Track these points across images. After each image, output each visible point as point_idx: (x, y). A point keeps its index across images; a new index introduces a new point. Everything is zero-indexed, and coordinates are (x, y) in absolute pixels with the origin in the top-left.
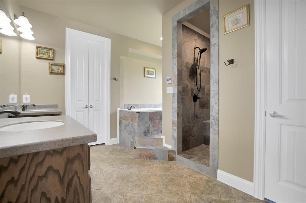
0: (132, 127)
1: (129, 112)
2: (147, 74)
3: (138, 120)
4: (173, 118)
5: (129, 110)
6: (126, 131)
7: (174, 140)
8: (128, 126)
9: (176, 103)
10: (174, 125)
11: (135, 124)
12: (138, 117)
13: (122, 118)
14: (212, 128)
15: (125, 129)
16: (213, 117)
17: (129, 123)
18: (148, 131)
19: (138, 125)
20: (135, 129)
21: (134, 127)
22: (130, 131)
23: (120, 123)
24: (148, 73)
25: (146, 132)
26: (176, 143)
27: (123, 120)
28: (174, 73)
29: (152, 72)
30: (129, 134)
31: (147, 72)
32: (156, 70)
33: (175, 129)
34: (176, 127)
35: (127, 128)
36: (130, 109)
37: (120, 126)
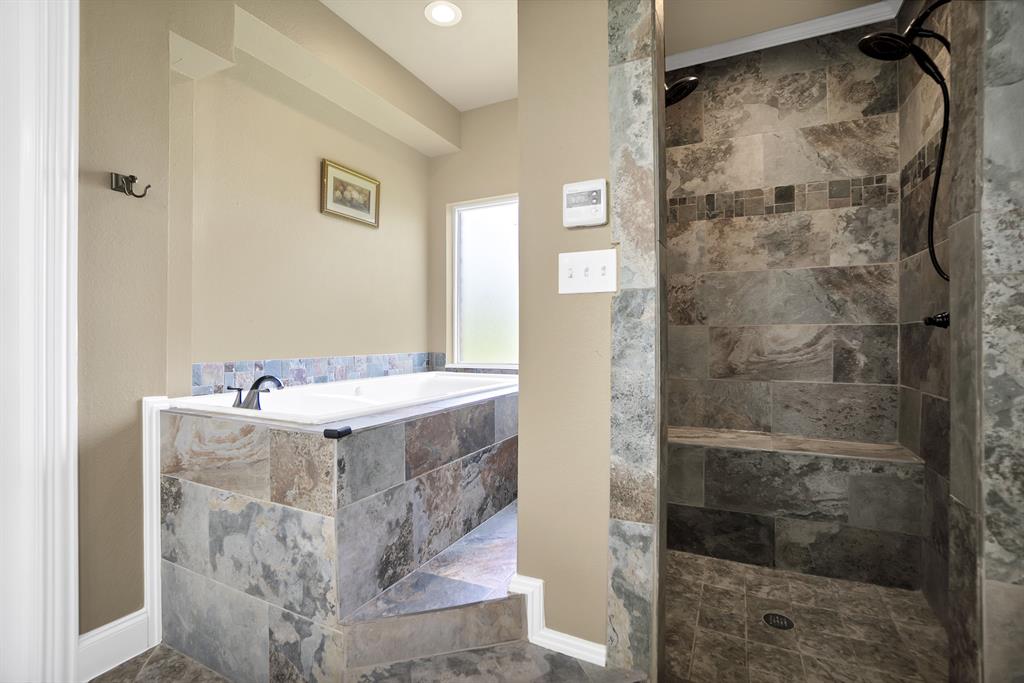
0: (283, 539)
1: (248, 430)
2: (337, 200)
3: (340, 488)
4: (616, 459)
5: (239, 404)
6: (225, 563)
7: (629, 606)
8: (244, 528)
9: (652, 358)
10: (625, 511)
11: (310, 518)
12: (342, 469)
13: (185, 463)
14: (998, 534)
15: (217, 547)
16: (1007, 462)
17: (252, 509)
18: (404, 546)
19: (340, 525)
20: (310, 555)
21: (302, 542)
22: (266, 568)
23: (172, 499)
24: (338, 193)
25: (393, 557)
26: (648, 632)
27: (198, 480)
28: (626, 155)
29: (361, 191)
30: (255, 590)
31: (336, 189)
32: (378, 188)
33: (644, 539)
34: (646, 520)
35: (235, 543)
36: (253, 402)
37: (167, 525)
